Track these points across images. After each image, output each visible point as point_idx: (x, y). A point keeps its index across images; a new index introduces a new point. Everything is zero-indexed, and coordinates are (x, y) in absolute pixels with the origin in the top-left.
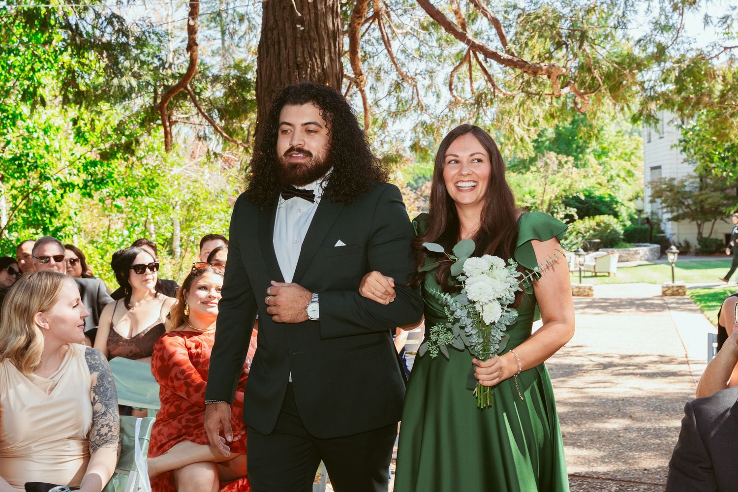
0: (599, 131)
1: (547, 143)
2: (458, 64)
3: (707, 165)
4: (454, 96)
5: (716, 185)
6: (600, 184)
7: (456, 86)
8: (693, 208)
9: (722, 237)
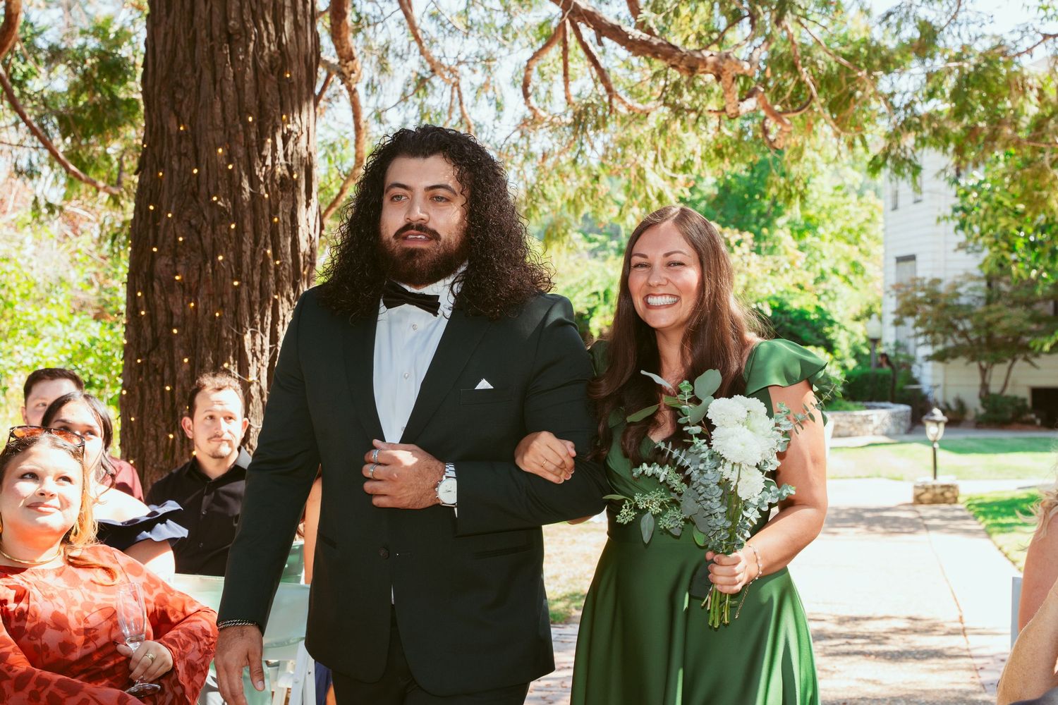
0: (805, 185)
1: (703, 204)
2: (540, 45)
3: (1003, 257)
4: (531, 108)
5: (1017, 294)
6: (801, 288)
7: (535, 88)
8: (973, 336)
9: (1024, 394)
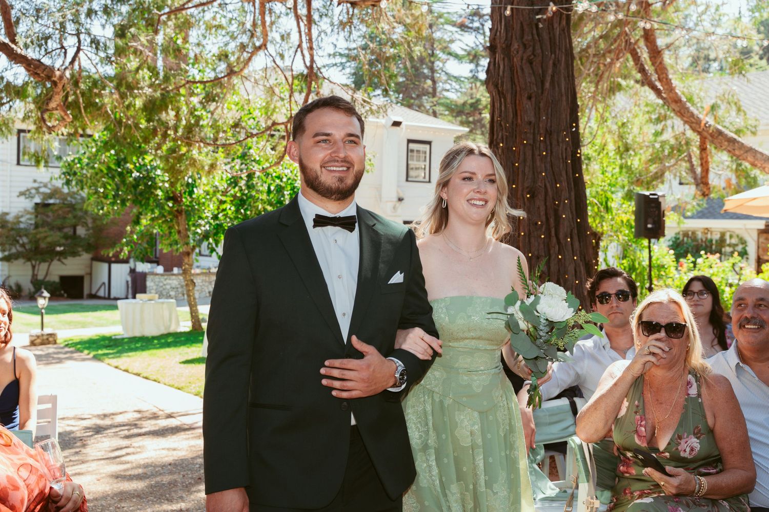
5: (55, 223)
8: (28, 247)
9: (57, 279)
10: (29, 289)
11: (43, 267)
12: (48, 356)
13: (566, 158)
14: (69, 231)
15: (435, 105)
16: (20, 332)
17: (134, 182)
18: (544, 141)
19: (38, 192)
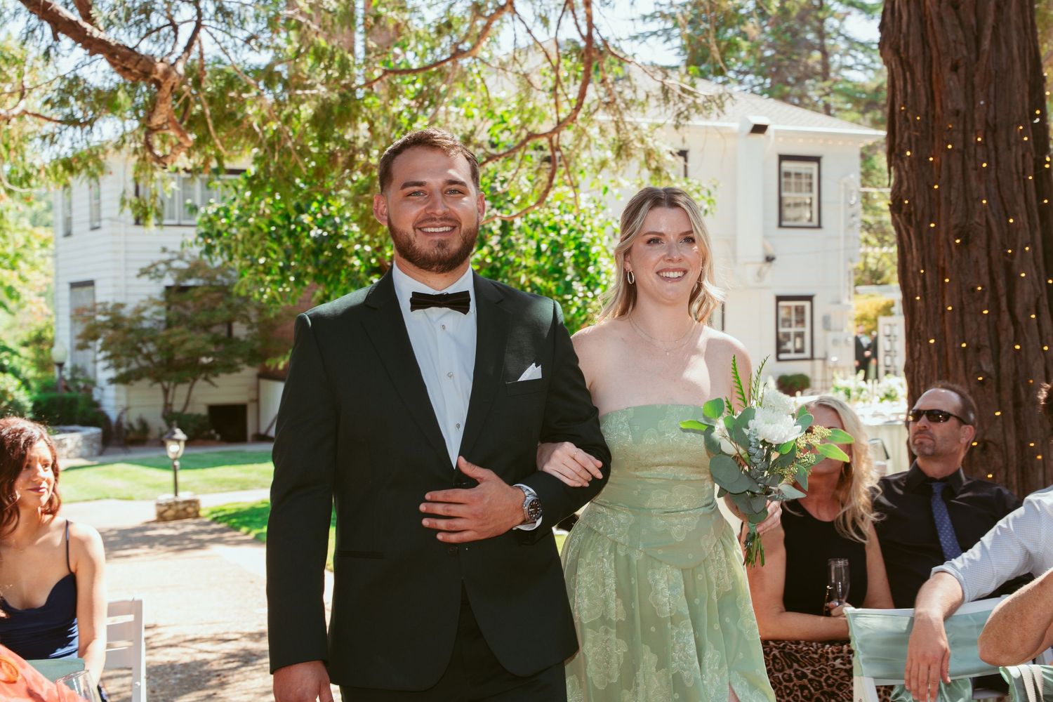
5: (199, 318)
8: (156, 359)
9: (203, 411)
10: (160, 429)
11: (182, 390)
12: (183, 537)
13: (1024, 173)
14: (220, 330)
15: (828, 94)
16: (143, 499)
17: (314, 246)
18: (985, 143)
19: (170, 269)
